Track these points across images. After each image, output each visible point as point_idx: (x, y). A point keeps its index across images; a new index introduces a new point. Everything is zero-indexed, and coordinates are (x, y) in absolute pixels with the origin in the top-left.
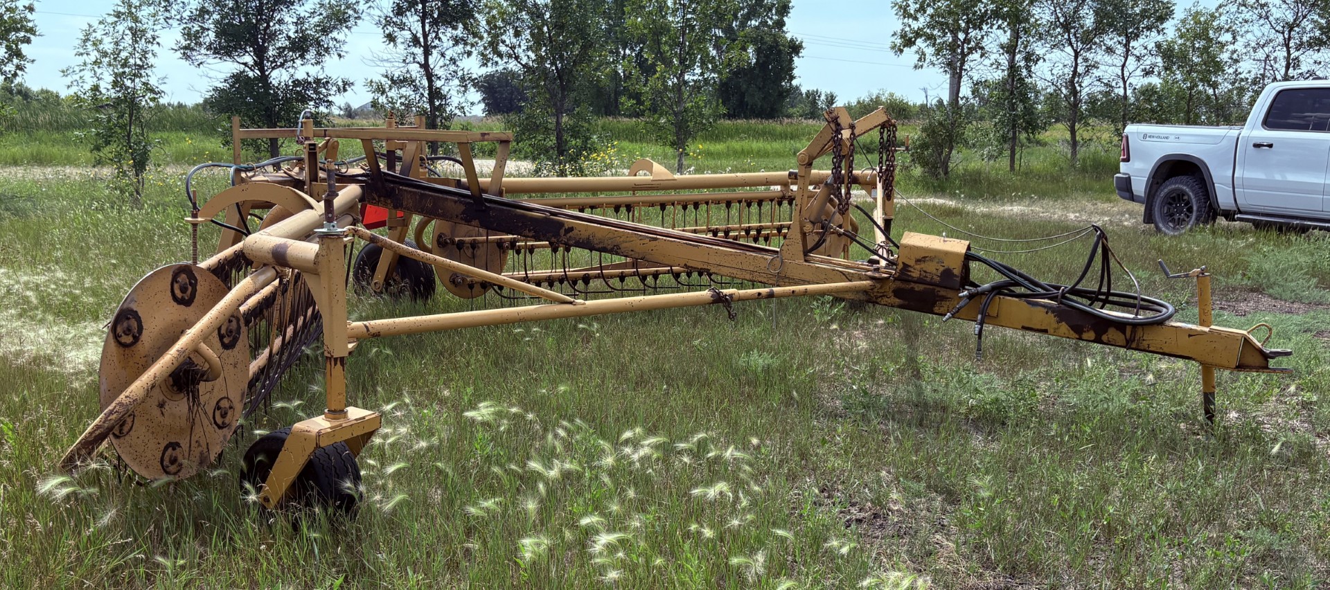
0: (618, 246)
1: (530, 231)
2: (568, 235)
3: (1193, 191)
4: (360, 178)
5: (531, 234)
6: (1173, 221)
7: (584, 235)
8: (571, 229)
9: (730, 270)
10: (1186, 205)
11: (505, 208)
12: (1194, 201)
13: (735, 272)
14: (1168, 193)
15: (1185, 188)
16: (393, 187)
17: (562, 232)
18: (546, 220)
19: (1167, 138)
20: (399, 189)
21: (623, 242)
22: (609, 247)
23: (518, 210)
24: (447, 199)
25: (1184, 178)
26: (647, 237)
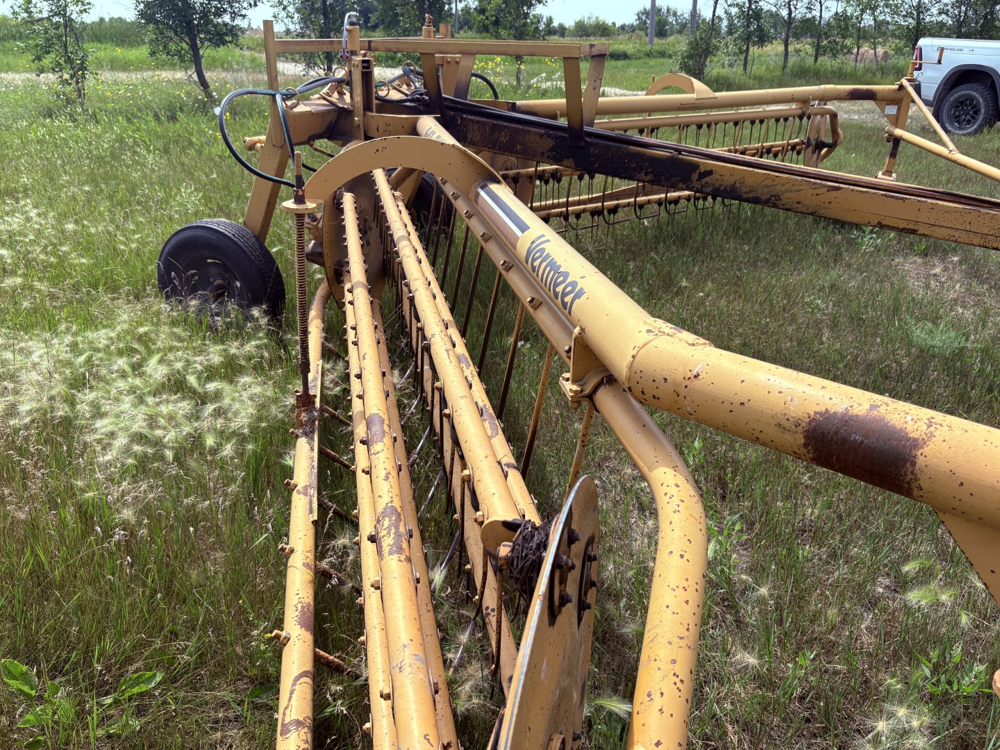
0: (778, 197)
1: (646, 174)
2: (704, 181)
3: (982, 96)
4: (408, 104)
5: (648, 178)
6: (959, 122)
7: (728, 181)
8: (709, 173)
9: (950, 231)
10: (973, 108)
11: (612, 144)
12: (982, 105)
13: (957, 234)
14: (957, 98)
15: (974, 93)
16: (454, 117)
17: (695, 176)
18: (672, 159)
19: (961, 50)
20: (462, 118)
21: (787, 191)
22: (764, 198)
23: (632, 147)
24: (530, 131)
25: (975, 85)
26: (825, 186)
